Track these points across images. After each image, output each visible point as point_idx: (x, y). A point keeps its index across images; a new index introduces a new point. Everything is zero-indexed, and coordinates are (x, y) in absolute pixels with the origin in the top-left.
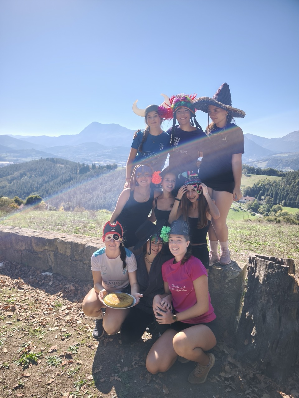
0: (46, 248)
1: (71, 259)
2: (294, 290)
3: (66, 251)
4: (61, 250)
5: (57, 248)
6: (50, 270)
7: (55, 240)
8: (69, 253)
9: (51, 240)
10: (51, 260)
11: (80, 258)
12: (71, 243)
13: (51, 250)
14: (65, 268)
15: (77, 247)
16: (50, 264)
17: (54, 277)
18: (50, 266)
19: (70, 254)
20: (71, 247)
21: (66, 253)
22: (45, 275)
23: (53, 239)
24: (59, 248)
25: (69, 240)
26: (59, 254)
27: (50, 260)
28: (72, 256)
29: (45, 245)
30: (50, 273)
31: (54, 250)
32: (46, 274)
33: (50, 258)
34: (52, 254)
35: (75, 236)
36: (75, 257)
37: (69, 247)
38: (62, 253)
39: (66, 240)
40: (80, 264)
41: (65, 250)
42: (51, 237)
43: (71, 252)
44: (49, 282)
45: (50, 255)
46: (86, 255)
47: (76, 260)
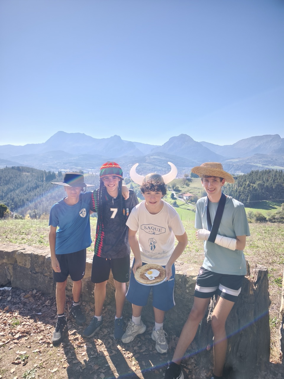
0: (5, 261)
1: (31, 271)
2: (250, 292)
3: (26, 264)
4: (20, 262)
5: (16, 262)
6: (9, 284)
7: (14, 252)
8: (28, 266)
9: (10, 252)
10: (10, 274)
11: (40, 271)
12: (31, 255)
13: (10, 263)
14: (25, 281)
15: (37, 259)
16: (9, 278)
17: (12, 293)
18: (8, 280)
19: (30, 266)
20: (30, 259)
21: (26, 266)
22: (3, 290)
23: (12, 252)
24: (19, 260)
25: (29, 252)
26: (18, 267)
27: (8, 274)
28: (32, 268)
29: (4, 259)
30: (9, 288)
31: (13, 263)
32: (5, 289)
33: (9, 271)
34: (11, 267)
35: (35, 247)
36: (35, 269)
37: (29, 260)
38: (21, 265)
39: (26, 252)
40: (40, 277)
41: (24, 262)
42: (10, 250)
43: (31, 265)
44: (8, 298)
45: (8, 269)
46: (46, 267)
47: (37, 273)
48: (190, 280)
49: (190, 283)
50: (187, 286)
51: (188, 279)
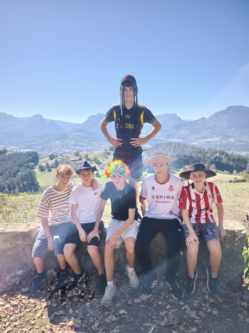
10: (26, 256)
13: (27, 244)
18: (24, 262)
29: (18, 240)
33: (24, 253)
34: (27, 248)
48: (239, 234)
49: (239, 237)
50: (236, 240)
51: (237, 234)
